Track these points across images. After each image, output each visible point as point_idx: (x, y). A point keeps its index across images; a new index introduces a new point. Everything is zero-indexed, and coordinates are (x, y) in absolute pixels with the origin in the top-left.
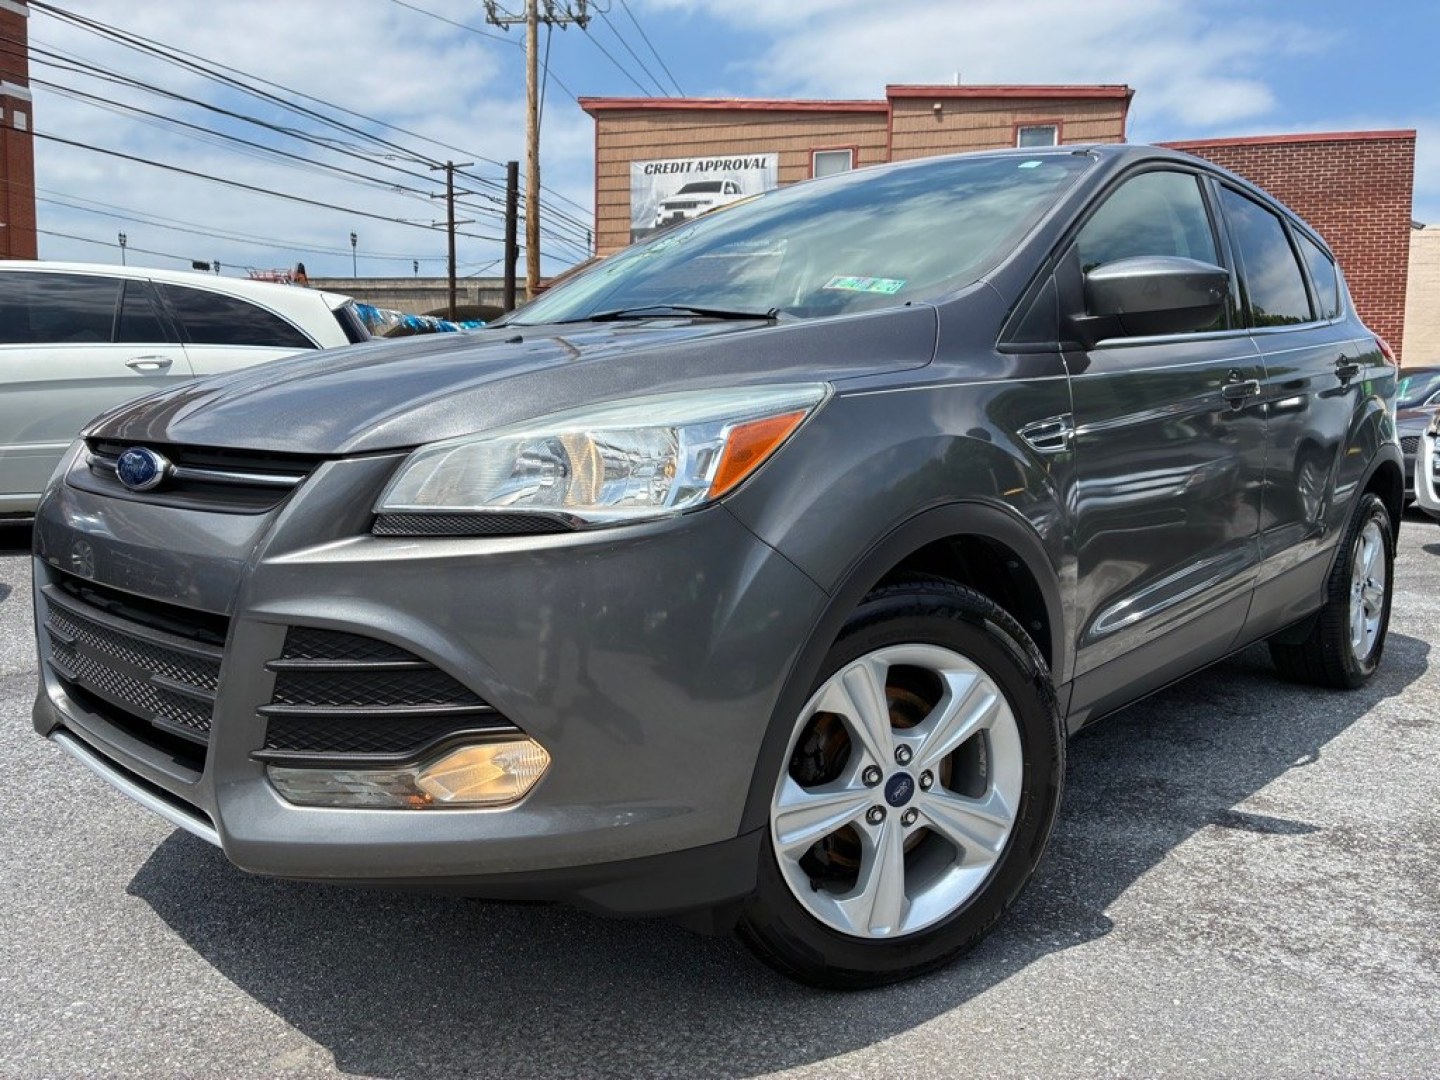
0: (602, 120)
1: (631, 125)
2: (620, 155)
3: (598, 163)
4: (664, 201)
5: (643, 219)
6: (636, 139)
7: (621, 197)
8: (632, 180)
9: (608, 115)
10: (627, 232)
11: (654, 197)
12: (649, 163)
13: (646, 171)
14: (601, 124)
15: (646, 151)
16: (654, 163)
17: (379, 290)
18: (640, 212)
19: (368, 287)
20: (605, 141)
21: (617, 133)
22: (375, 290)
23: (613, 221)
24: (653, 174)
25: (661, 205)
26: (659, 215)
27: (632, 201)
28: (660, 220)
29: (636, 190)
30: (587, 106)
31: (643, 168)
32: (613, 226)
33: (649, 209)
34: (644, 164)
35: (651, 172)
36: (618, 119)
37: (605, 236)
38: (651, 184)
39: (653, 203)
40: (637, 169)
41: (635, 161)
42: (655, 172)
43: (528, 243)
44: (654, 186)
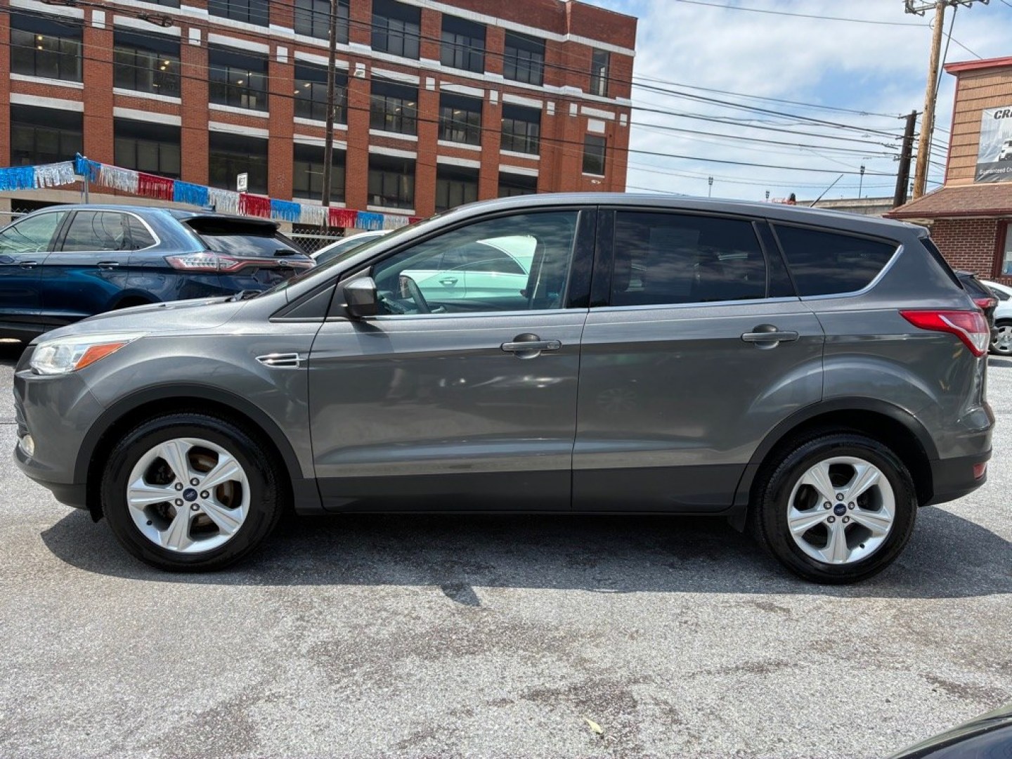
0: (963, 79)
1: (987, 81)
2: (974, 105)
3: (955, 113)
4: (1008, 140)
5: (989, 154)
6: (990, 91)
7: (972, 138)
8: (983, 124)
9: (967, 75)
10: (973, 166)
11: (1000, 137)
12: (999, 109)
13: (995, 117)
14: (962, 83)
15: (997, 100)
16: (1003, 109)
17: (876, 206)
18: (987, 149)
19: (868, 204)
20: (963, 95)
21: (973, 88)
22: (873, 206)
23: (962, 158)
24: (1001, 118)
25: (1006, 143)
26: (1003, 151)
27: (981, 142)
28: (1003, 155)
29: (985, 132)
30: (951, 70)
31: (993, 114)
32: (962, 162)
33: (996, 147)
34: (994, 111)
35: (1000, 117)
36: (976, 77)
37: (954, 170)
38: (998, 127)
39: (998, 142)
40: (988, 115)
41: (987, 109)
42: (1003, 117)
43: (916, 176)
44: (1001, 128)
